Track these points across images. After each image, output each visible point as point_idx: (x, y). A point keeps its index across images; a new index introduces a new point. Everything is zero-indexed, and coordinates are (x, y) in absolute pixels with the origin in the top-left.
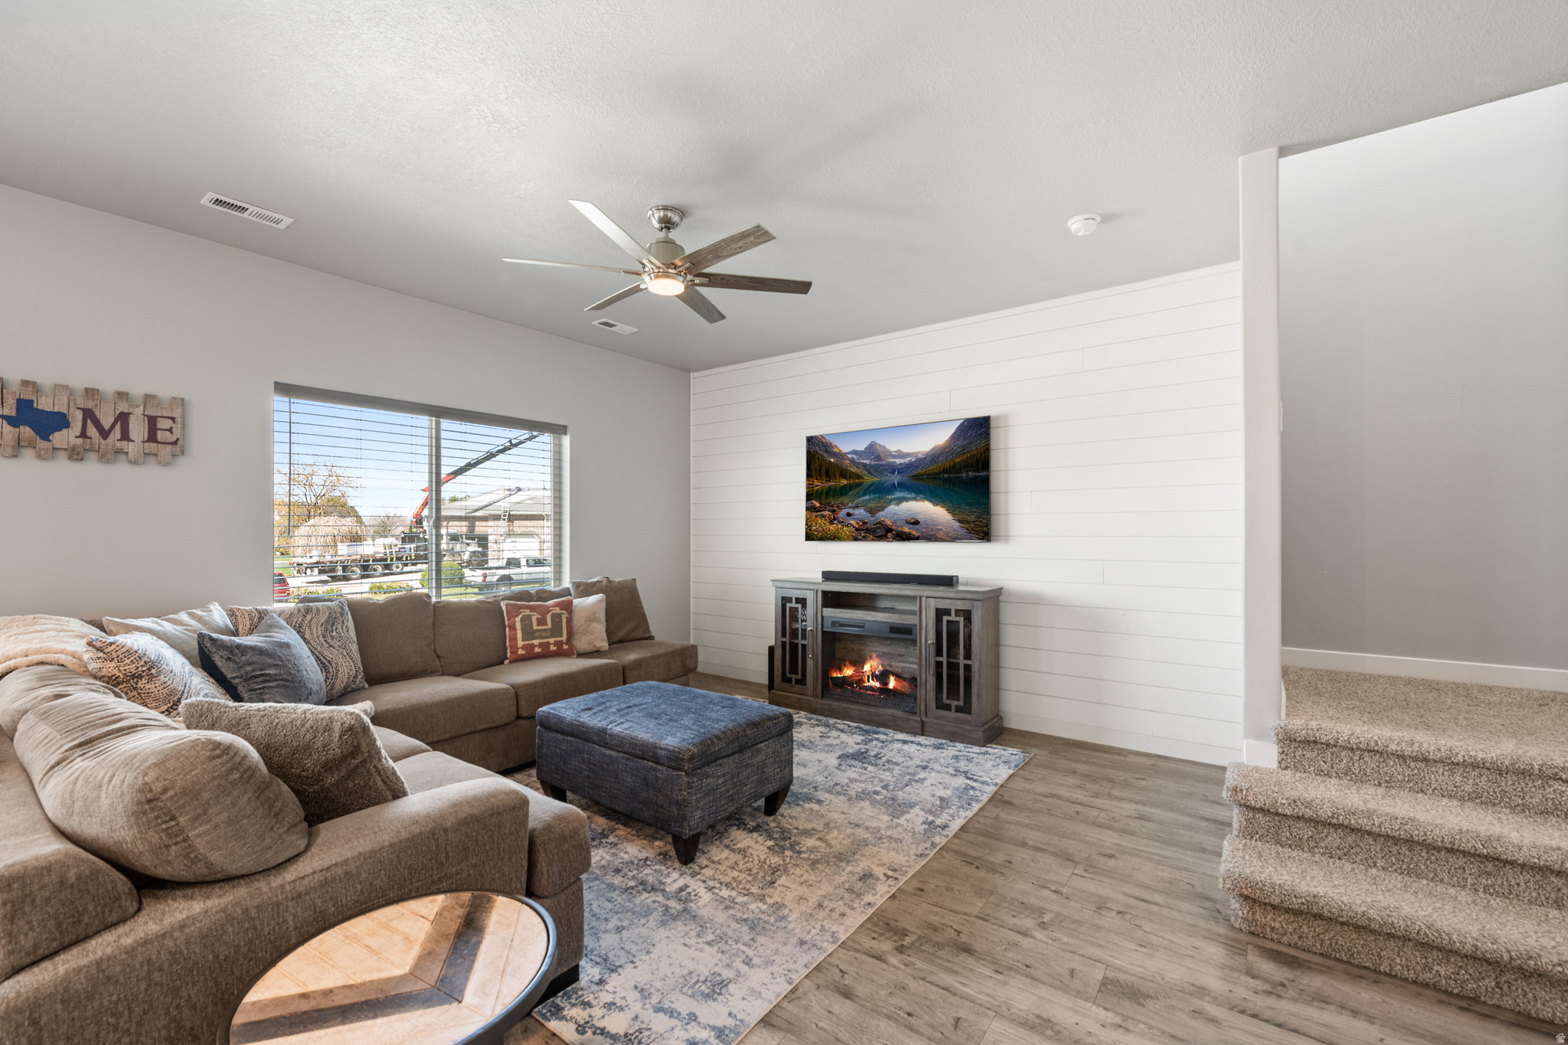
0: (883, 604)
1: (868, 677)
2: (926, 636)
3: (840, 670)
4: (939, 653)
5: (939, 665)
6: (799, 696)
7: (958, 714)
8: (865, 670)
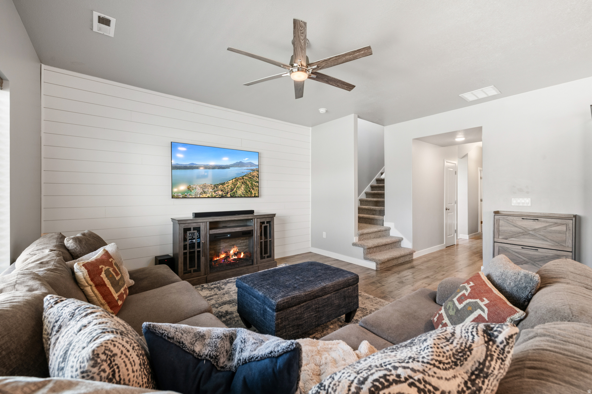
0: (221, 225)
1: (232, 255)
2: (256, 233)
3: (219, 256)
4: (261, 239)
5: (261, 243)
6: (198, 278)
7: (267, 259)
8: (231, 253)
